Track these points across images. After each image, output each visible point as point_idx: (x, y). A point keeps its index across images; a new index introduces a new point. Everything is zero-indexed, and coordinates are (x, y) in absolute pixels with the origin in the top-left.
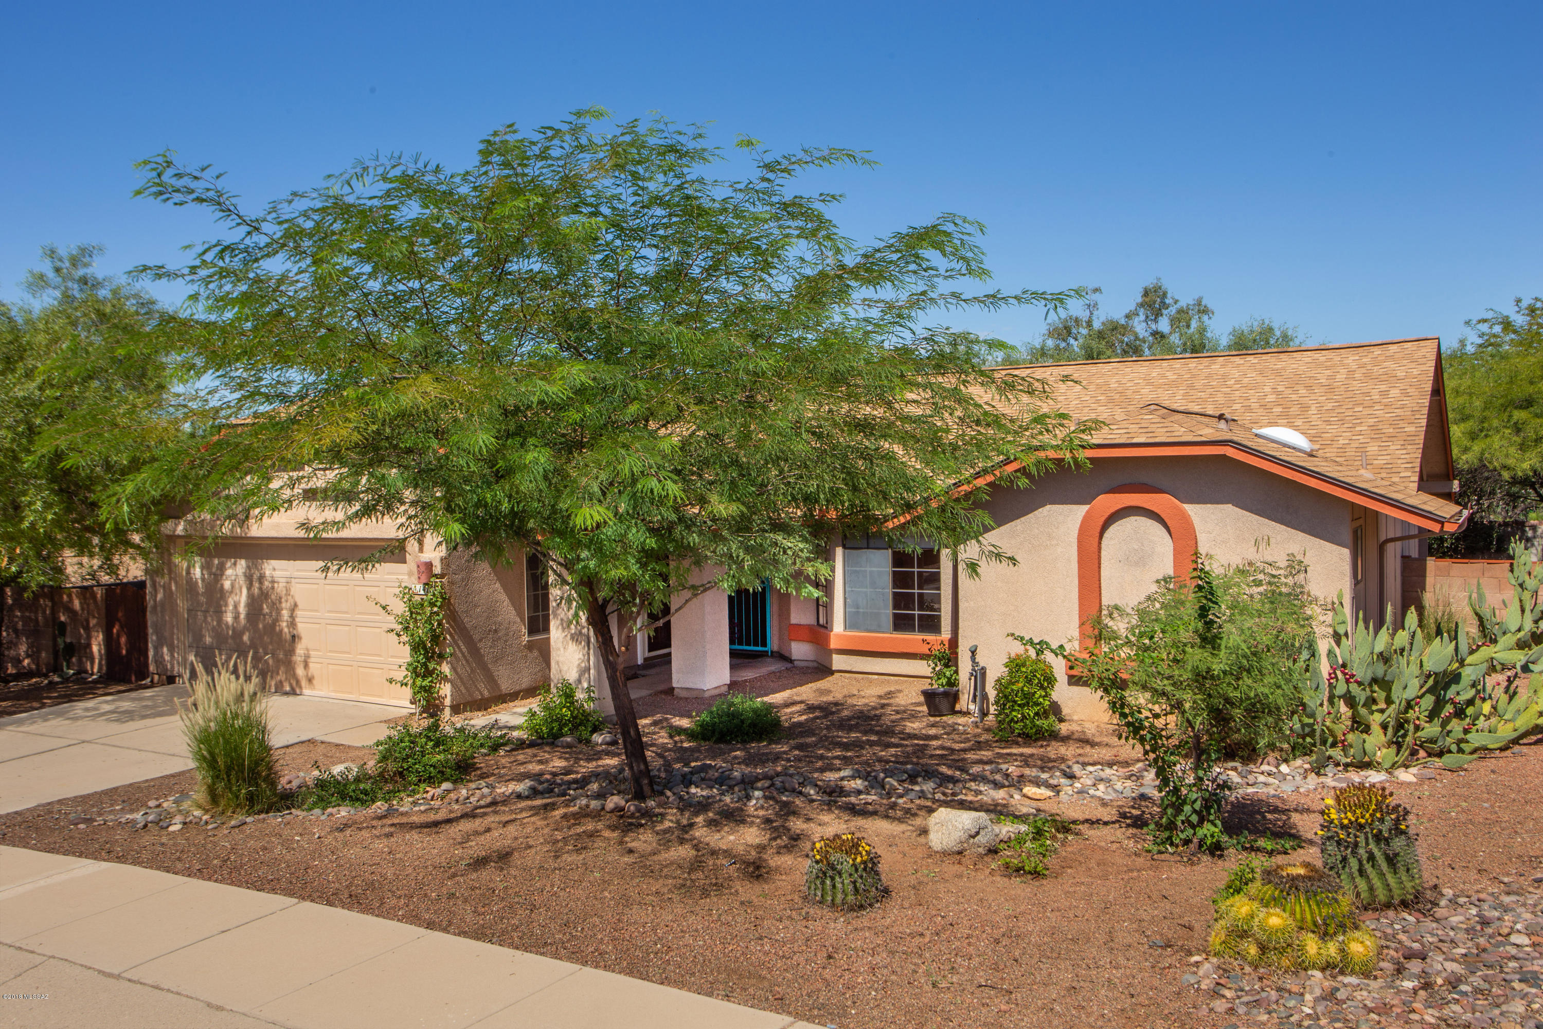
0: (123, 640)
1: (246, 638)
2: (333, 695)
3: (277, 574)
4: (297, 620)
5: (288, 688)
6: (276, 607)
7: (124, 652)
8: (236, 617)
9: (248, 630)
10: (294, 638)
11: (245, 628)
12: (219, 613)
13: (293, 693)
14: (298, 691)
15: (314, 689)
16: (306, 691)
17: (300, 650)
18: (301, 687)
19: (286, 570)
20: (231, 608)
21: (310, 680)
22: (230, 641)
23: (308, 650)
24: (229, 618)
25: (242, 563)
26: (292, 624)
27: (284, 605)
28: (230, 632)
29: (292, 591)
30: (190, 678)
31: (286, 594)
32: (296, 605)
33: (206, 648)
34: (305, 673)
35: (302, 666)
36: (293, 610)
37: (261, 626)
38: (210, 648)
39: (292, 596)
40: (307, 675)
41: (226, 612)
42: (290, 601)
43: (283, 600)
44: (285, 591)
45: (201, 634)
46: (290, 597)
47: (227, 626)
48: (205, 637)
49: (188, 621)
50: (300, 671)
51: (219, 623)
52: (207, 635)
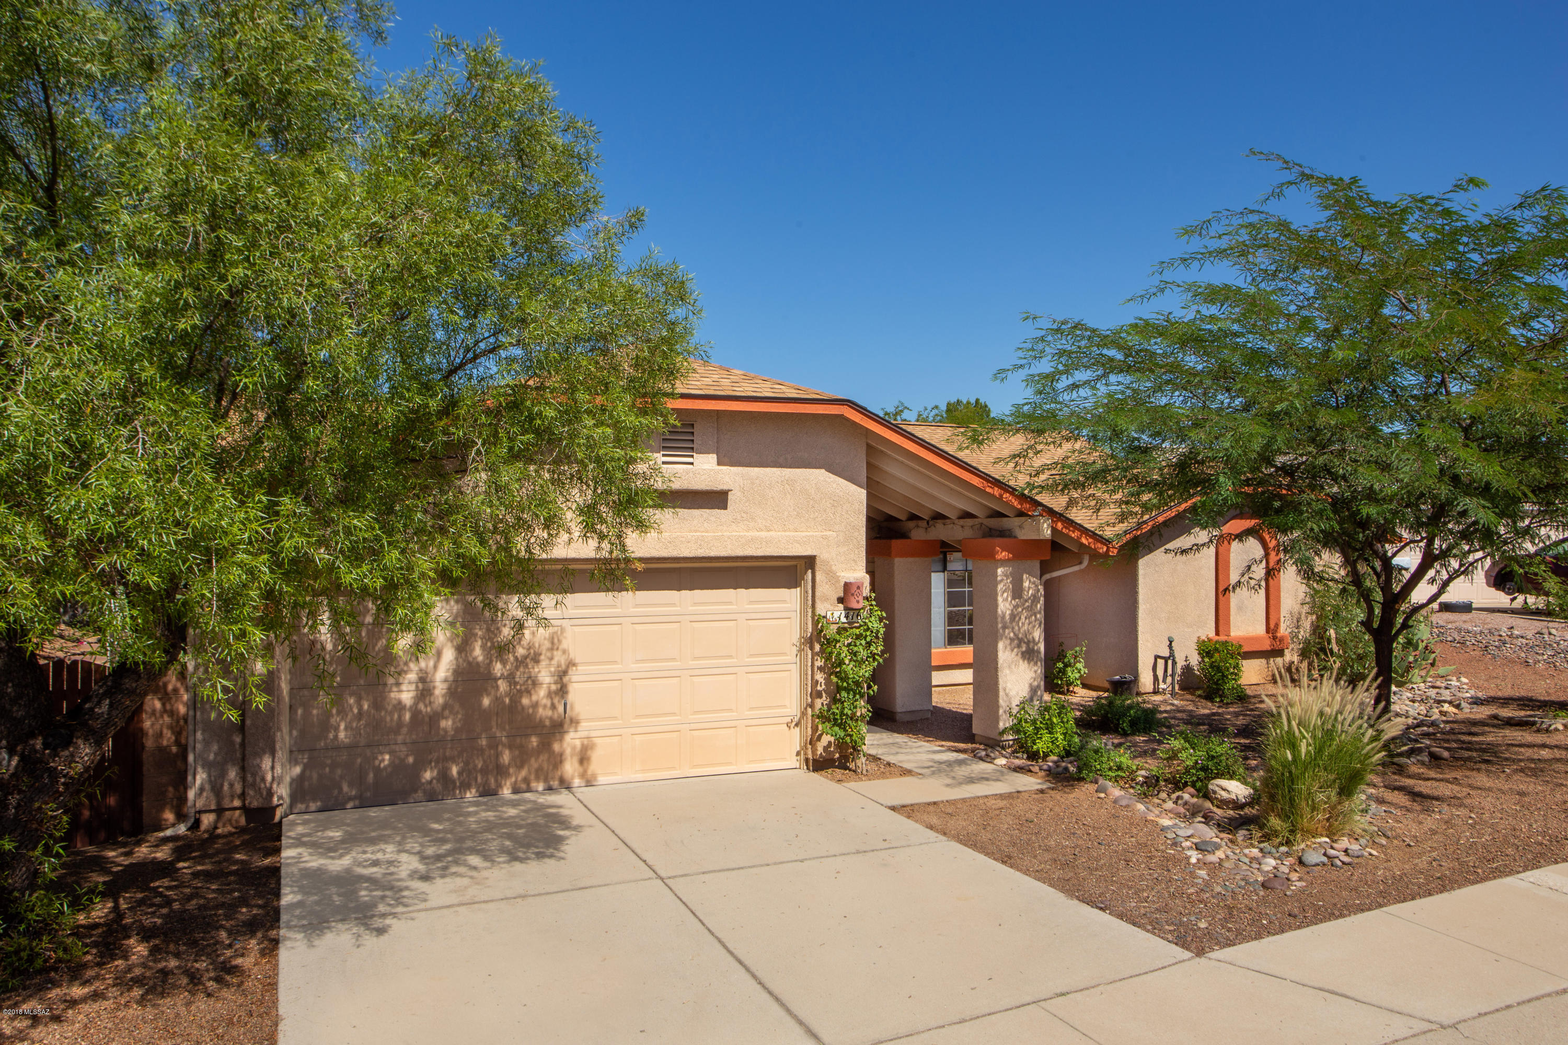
4: (571, 690)
5: (540, 788)
6: (525, 669)
10: (564, 722)
11: (446, 708)
12: (377, 687)
22: (405, 730)
23: (589, 741)
26: (561, 692)
27: (543, 666)
28: (408, 716)
29: (565, 644)
30: (291, 806)
31: (551, 649)
32: (571, 664)
33: (338, 748)
34: (581, 770)
35: (575, 760)
36: (565, 673)
37: (486, 702)
38: (350, 747)
39: (564, 652)
40: (585, 771)
41: (398, 684)
42: (559, 658)
43: (542, 657)
44: (547, 644)
45: (325, 726)
46: (558, 655)
47: (400, 706)
48: (337, 729)
49: (291, 707)
50: (570, 768)
51: (379, 704)
52: (342, 726)
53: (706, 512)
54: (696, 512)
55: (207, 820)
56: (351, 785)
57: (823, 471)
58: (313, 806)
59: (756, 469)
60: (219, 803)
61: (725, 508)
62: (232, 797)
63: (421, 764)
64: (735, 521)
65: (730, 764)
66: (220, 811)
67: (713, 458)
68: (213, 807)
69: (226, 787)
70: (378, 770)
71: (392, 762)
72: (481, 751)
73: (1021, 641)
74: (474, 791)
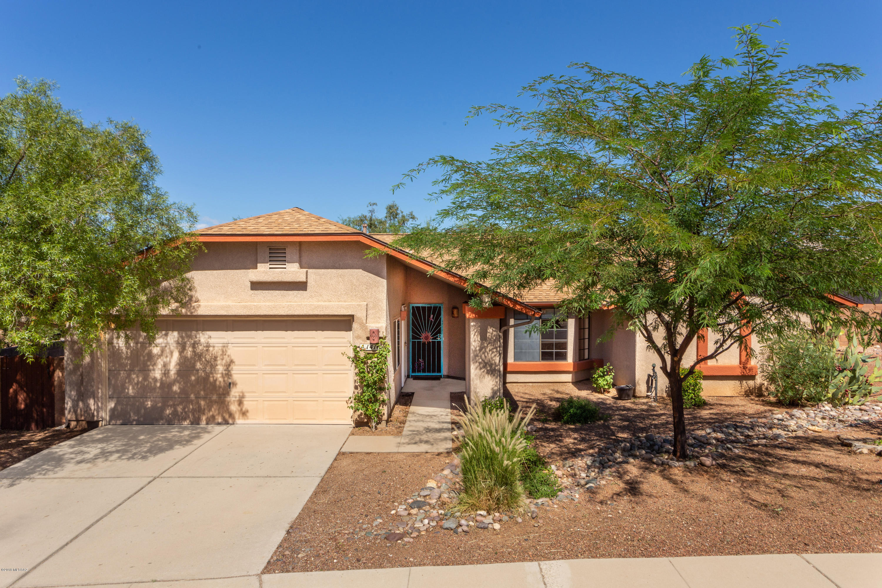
0: (21, 397)
1: (176, 388)
2: (268, 422)
3: (211, 341)
4: (233, 372)
5: (220, 420)
6: (212, 364)
7: (23, 406)
8: (166, 373)
9: (178, 382)
10: (230, 385)
11: (175, 382)
12: (145, 370)
13: (226, 423)
14: (230, 421)
15: (248, 419)
16: (240, 421)
17: (235, 393)
18: (234, 418)
19: (224, 338)
20: (160, 367)
21: (244, 414)
22: (157, 390)
23: (242, 392)
24: (157, 374)
25: (176, 334)
26: (228, 374)
27: (219, 362)
28: (158, 385)
29: (229, 352)
30: (110, 421)
31: (222, 355)
32: (232, 362)
33: (129, 397)
34: (239, 409)
35: (236, 404)
36: (229, 365)
37: (193, 378)
38: (133, 397)
39: (228, 356)
40: (241, 410)
41: (154, 370)
42: (226, 359)
43: (218, 358)
44: (220, 353)
45: (124, 387)
46: (226, 357)
47: (155, 380)
48: (128, 389)
49: (109, 378)
50: (234, 408)
51: (146, 378)
52: (130, 388)
53: (295, 292)
54: (291, 292)
55: (73, 424)
56: (134, 414)
57: (361, 270)
58: (119, 422)
59: (323, 270)
60: (76, 417)
61: (306, 290)
62: (81, 416)
63: (165, 406)
64: (311, 297)
65: (314, 419)
66: (77, 421)
67: (297, 265)
68: (74, 419)
69: (79, 411)
70: (146, 408)
71: (152, 406)
72: (191, 402)
73: (486, 364)
74: (188, 421)
